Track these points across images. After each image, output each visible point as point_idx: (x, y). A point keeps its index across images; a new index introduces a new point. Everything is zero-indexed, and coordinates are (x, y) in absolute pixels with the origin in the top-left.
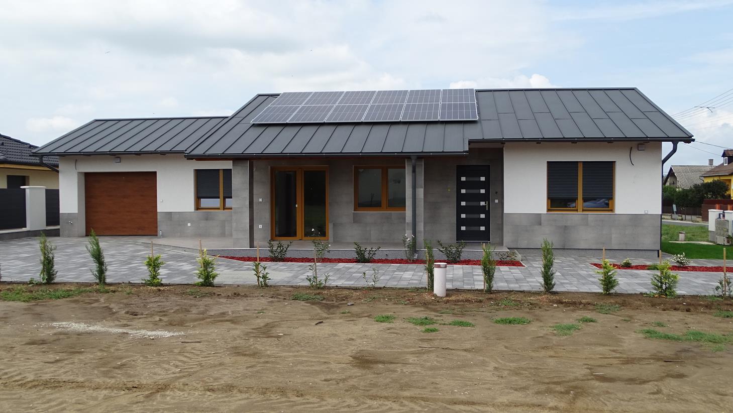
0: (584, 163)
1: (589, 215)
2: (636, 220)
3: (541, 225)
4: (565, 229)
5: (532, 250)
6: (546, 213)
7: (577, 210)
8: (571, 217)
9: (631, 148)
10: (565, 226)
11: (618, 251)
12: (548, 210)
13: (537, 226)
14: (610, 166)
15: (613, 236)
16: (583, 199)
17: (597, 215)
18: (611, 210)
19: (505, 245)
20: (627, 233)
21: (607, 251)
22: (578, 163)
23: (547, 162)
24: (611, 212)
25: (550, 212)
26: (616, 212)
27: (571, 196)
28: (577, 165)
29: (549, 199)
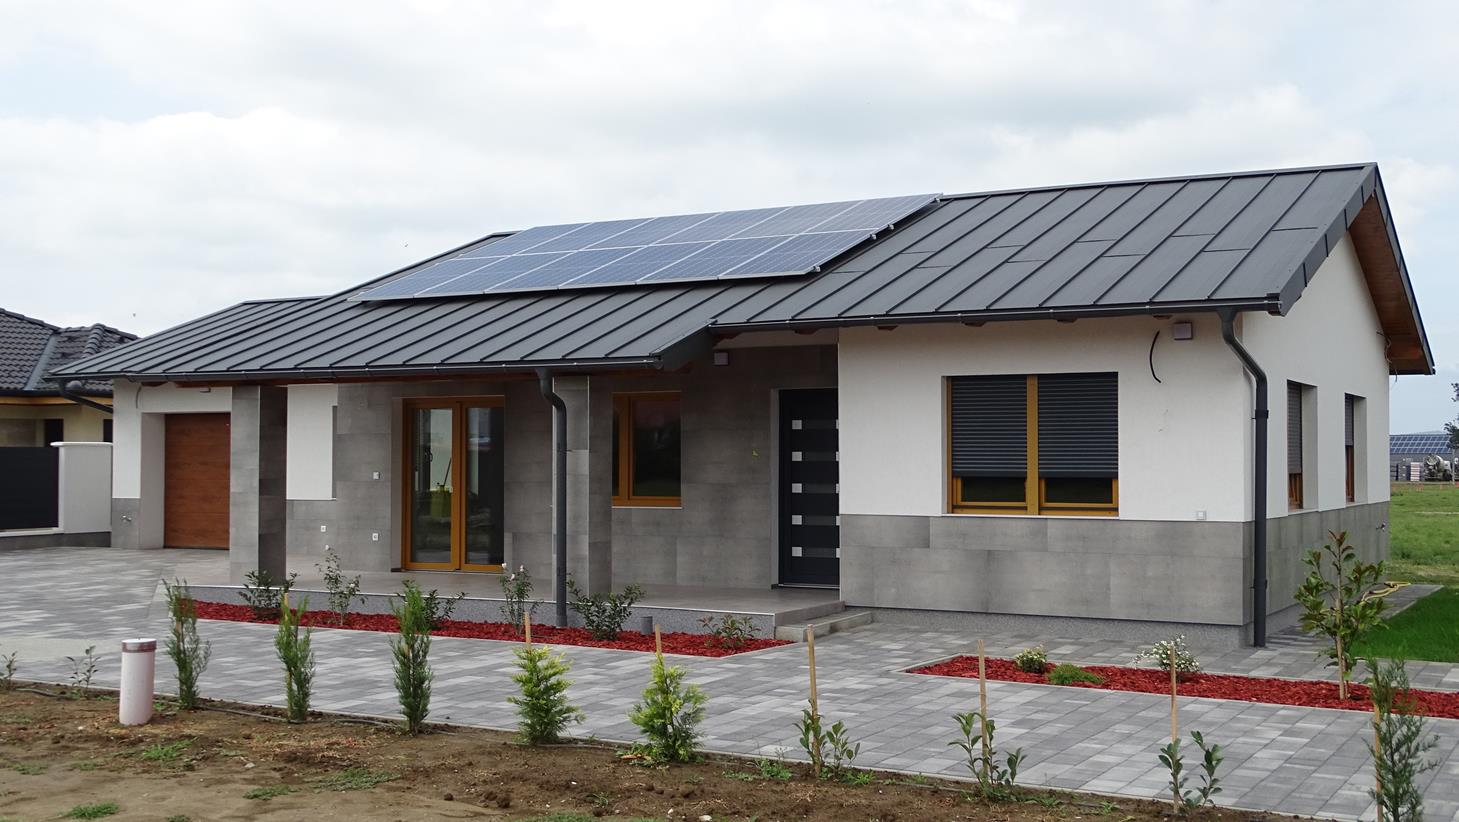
0: (1043, 378)
1: (1049, 522)
2: (1174, 536)
3: (929, 547)
4: (989, 560)
5: (909, 614)
6: (941, 515)
7: (1025, 508)
8: (1006, 526)
9: (1158, 333)
10: (989, 552)
11: (1129, 626)
12: (953, 507)
13: (917, 550)
14: (1106, 382)
15: (1114, 581)
16: (1040, 479)
17: (1065, 523)
18: (1116, 509)
19: (841, 598)
20: (1150, 574)
21: (1101, 625)
22: (1026, 379)
23: (943, 377)
24: (1114, 513)
25: (953, 513)
26: (1123, 514)
27: (1010, 469)
28: (1026, 384)
29: (957, 477)
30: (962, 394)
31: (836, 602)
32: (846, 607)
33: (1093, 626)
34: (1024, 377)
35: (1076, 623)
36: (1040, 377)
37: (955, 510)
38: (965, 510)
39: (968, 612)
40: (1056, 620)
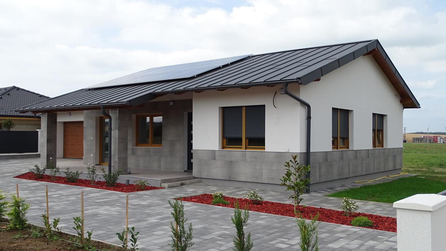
0: (247, 107)
1: (247, 152)
2: (280, 157)
3: (215, 160)
4: (231, 164)
5: (211, 180)
6: (218, 150)
7: (242, 148)
8: (236, 153)
9: (276, 92)
10: (231, 161)
11: (268, 185)
12: (223, 148)
13: (212, 160)
14: (262, 108)
15: (264, 171)
16: (246, 138)
17: (252, 152)
18: (265, 148)
19: (193, 175)
20: (273, 169)
21: (261, 185)
22: (242, 108)
23: (219, 107)
24: (264, 149)
25: (223, 149)
26: (266, 150)
27: (238, 136)
28: (242, 109)
29: (224, 138)
30: (225, 112)
31: (191, 176)
32: (195, 178)
33: (258, 185)
34: (242, 107)
35: (254, 184)
36: (246, 107)
37: (224, 148)
38: (227, 148)
39: (226, 180)
40: (249, 183)
